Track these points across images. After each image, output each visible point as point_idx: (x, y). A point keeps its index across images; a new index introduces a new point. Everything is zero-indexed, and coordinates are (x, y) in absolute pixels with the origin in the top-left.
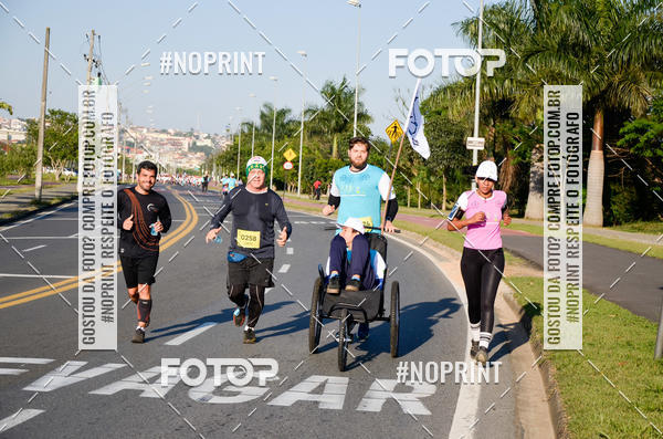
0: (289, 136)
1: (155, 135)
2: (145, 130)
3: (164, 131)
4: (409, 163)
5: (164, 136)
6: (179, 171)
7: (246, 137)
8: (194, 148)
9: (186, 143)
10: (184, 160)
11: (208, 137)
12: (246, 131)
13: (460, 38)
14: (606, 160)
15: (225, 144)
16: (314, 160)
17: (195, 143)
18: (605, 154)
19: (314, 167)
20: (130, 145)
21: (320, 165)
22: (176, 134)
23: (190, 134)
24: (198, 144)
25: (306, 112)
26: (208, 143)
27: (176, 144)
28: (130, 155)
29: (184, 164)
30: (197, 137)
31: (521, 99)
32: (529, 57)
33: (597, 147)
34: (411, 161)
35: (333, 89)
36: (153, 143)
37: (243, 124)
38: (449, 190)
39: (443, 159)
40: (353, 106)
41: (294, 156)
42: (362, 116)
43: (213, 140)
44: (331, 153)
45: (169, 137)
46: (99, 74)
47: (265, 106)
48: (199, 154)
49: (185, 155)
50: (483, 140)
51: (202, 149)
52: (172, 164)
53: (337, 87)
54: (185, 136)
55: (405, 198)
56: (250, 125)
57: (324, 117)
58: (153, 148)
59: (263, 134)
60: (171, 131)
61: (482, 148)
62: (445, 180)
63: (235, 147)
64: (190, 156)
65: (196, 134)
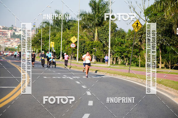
0: (69, 29)
4: (140, 43)
7: (46, 30)
8: (14, 36)
9: (9, 33)
10: (9, 43)
16: (84, 42)
17: (14, 34)
19: (85, 46)
21: (89, 45)
22: (4, 29)
23: (12, 28)
24: (16, 33)
25: (81, 15)
29: (9, 45)
30: (15, 30)
37: (43, 23)
38: (163, 57)
41: (76, 40)
44: (94, 38)
47: (56, 12)
48: (16, 40)
49: (9, 40)
54: (8, 29)
56: (48, 24)
57: (90, 18)
59: (55, 28)
62: (160, 51)
63: (39, 36)
64: (12, 40)
65: (14, 28)
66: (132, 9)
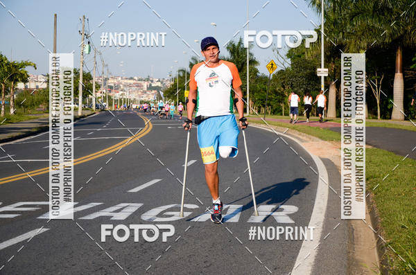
1: (126, 81)
2: (120, 78)
3: (131, 79)
4: (282, 89)
5: (132, 82)
6: (141, 102)
7: (182, 79)
8: (150, 88)
9: (145, 85)
10: (145, 95)
11: (159, 81)
12: (181, 75)
13: (310, 8)
14: (405, 79)
15: (169, 84)
17: (150, 85)
18: (404, 76)
20: (111, 87)
22: (139, 80)
23: (148, 80)
24: (153, 85)
26: (159, 84)
27: (139, 86)
28: (111, 94)
29: (145, 98)
30: (152, 81)
31: (350, 43)
32: (353, 17)
33: (399, 71)
34: (284, 87)
35: (234, 45)
36: (125, 86)
37: (180, 71)
39: (303, 84)
40: (246, 56)
42: (253, 62)
43: (162, 83)
45: (135, 81)
46: (89, 43)
47: (193, 59)
48: (153, 92)
49: (145, 92)
50: (327, 70)
51: (155, 88)
52: (137, 98)
53: (236, 44)
54: (144, 80)
55: (281, 111)
56: (184, 71)
58: (125, 89)
60: (136, 78)
61: (327, 75)
63: (175, 85)
64: (148, 93)
65: (151, 79)
66: (276, 52)
